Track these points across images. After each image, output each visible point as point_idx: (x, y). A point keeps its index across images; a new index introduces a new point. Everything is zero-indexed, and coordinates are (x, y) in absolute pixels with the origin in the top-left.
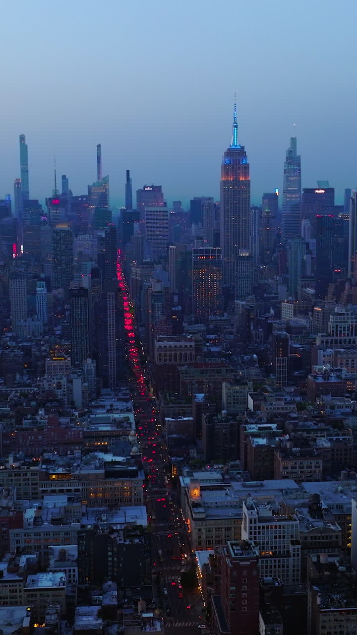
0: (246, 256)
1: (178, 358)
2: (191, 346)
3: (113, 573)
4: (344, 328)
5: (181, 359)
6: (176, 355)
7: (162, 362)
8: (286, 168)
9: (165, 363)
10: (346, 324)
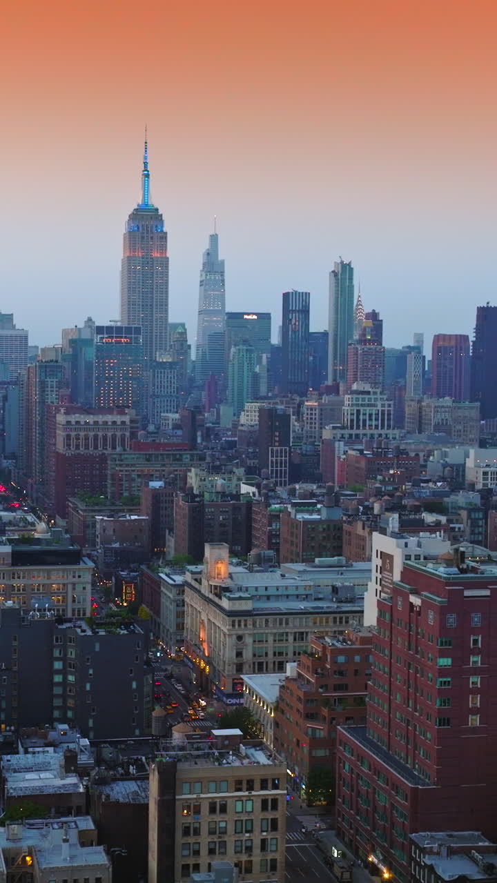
0: (167, 362)
1: (100, 442)
2: (123, 423)
3: (65, 713)
4: (370, 415)
5: (105, 444)
6: (96, 437)
7: (73, 451)
8: (204, 278)
9: (78, 451)
10: (374, 408)
